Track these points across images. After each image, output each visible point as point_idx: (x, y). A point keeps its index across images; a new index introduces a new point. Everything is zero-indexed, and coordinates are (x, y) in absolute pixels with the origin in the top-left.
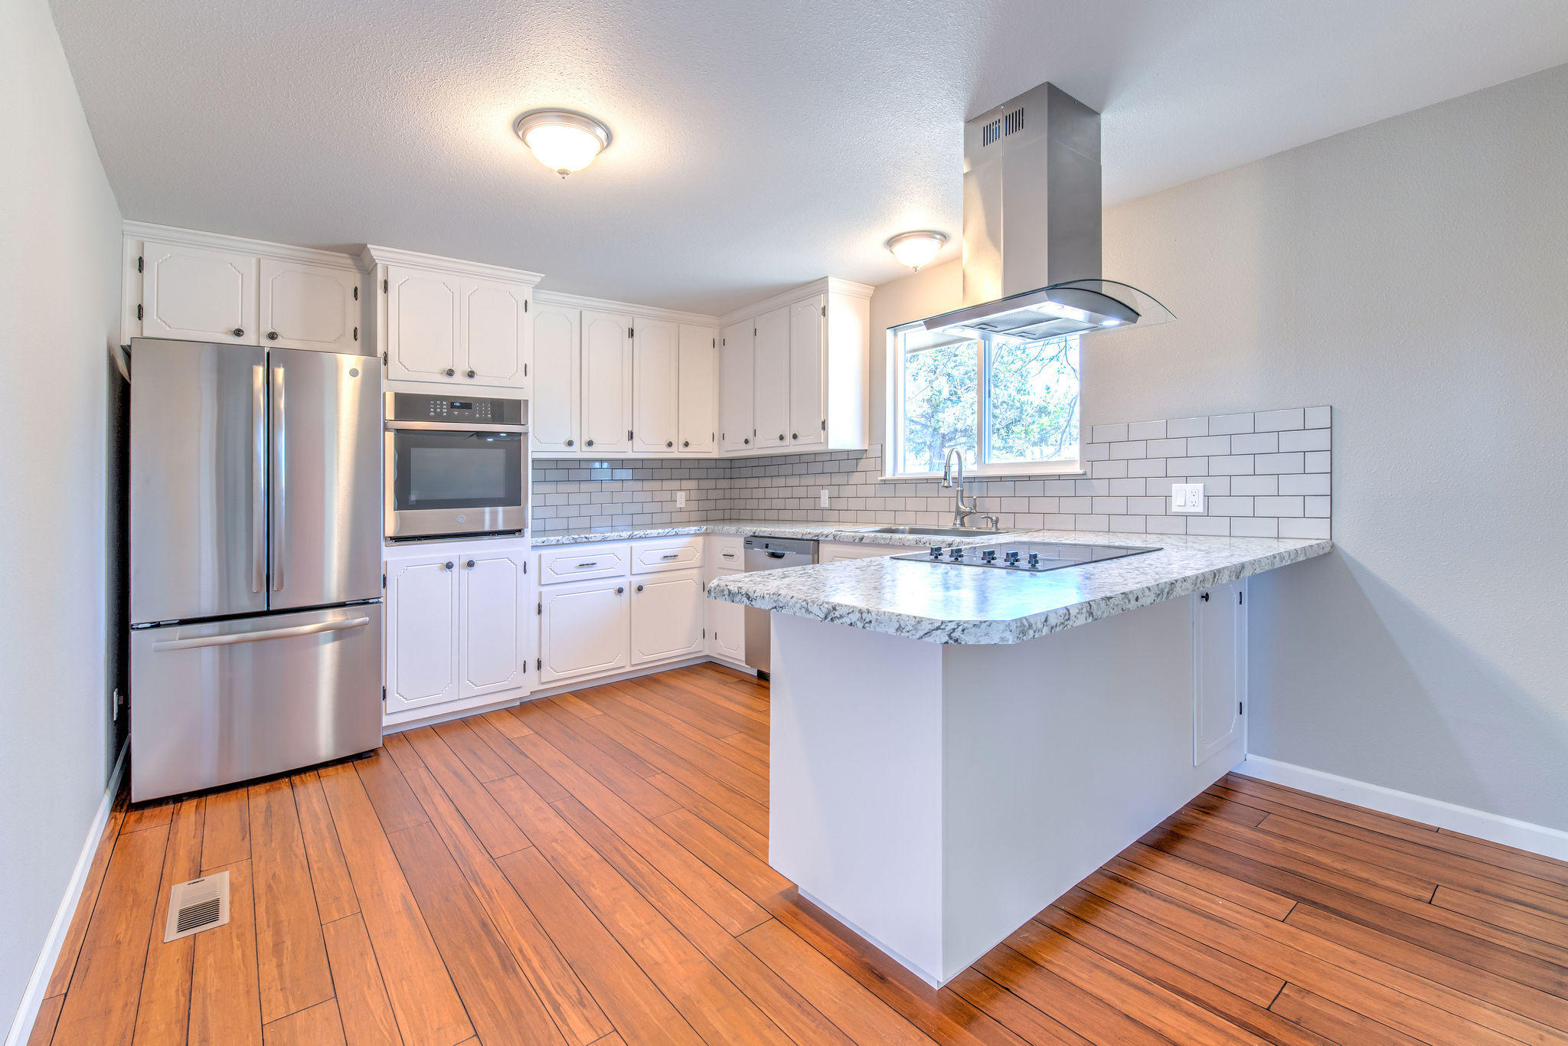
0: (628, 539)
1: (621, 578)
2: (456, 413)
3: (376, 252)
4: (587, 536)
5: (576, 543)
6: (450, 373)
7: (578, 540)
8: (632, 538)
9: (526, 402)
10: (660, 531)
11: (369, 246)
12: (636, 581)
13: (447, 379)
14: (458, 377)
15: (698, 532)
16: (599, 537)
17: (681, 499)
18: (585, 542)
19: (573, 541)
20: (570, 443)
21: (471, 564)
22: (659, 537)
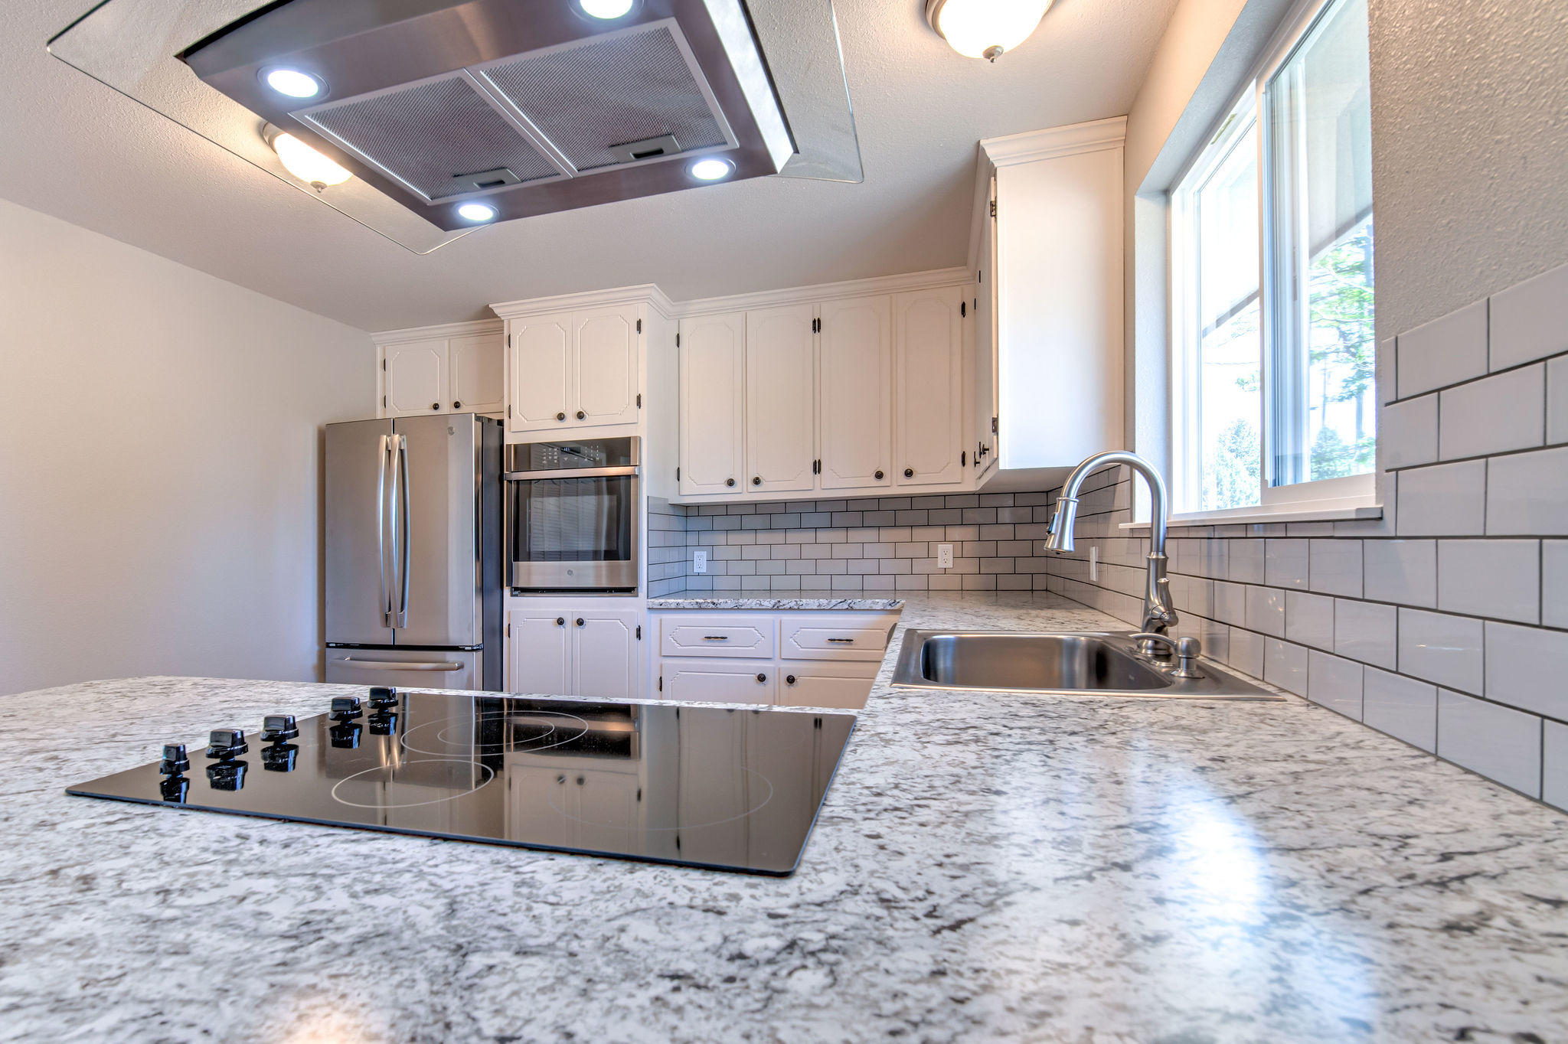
0: (773, 609)
1: (767, 661)
2: (566, 459)
3: (498, 309)
4: (715, 601)
5: (700, 608)
6: (561, 417)
7: (703, 606)
8: (778, 609)
9: (638, 439)
10: (824, 601)
11: (490, 306)
12: (790, 668)
13: (560, 424)
14: (571, 420)
15: (889, 608)
16: (731, 603)
17: (945, 555)
18: (712, 609)
19: (696, 607)
20: (731, 483)
21: (580, 622)
22: (820, 610)
